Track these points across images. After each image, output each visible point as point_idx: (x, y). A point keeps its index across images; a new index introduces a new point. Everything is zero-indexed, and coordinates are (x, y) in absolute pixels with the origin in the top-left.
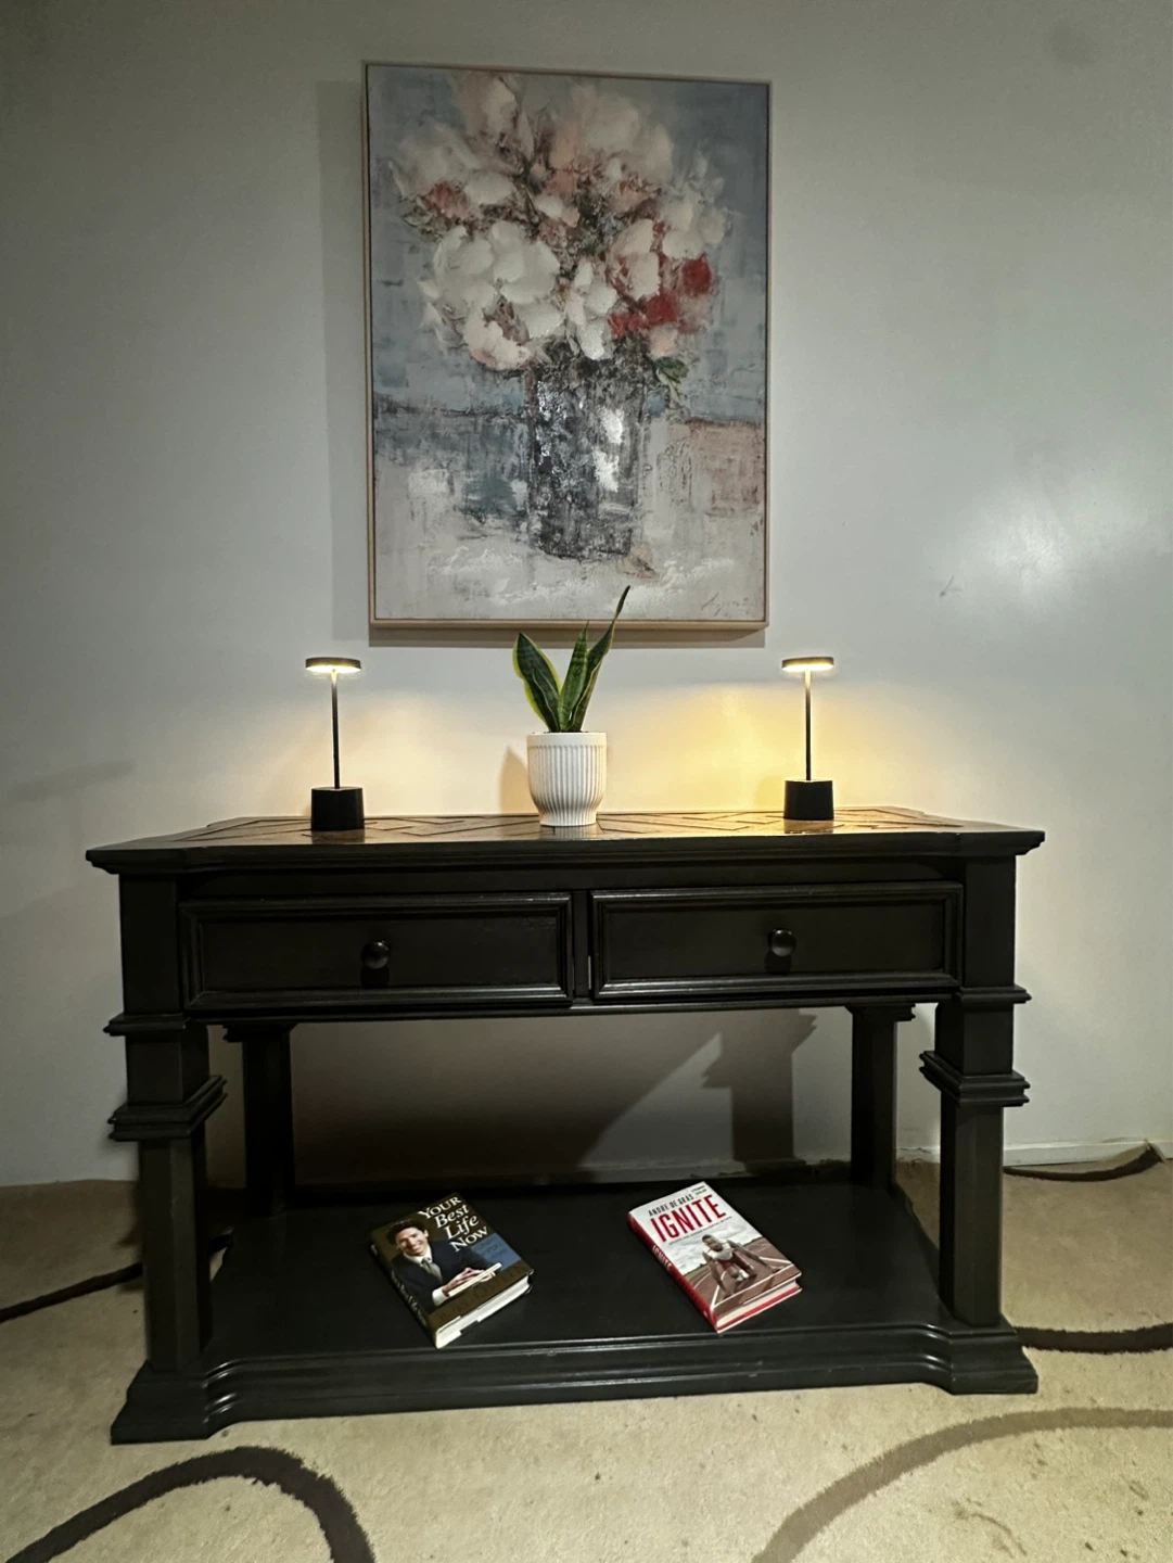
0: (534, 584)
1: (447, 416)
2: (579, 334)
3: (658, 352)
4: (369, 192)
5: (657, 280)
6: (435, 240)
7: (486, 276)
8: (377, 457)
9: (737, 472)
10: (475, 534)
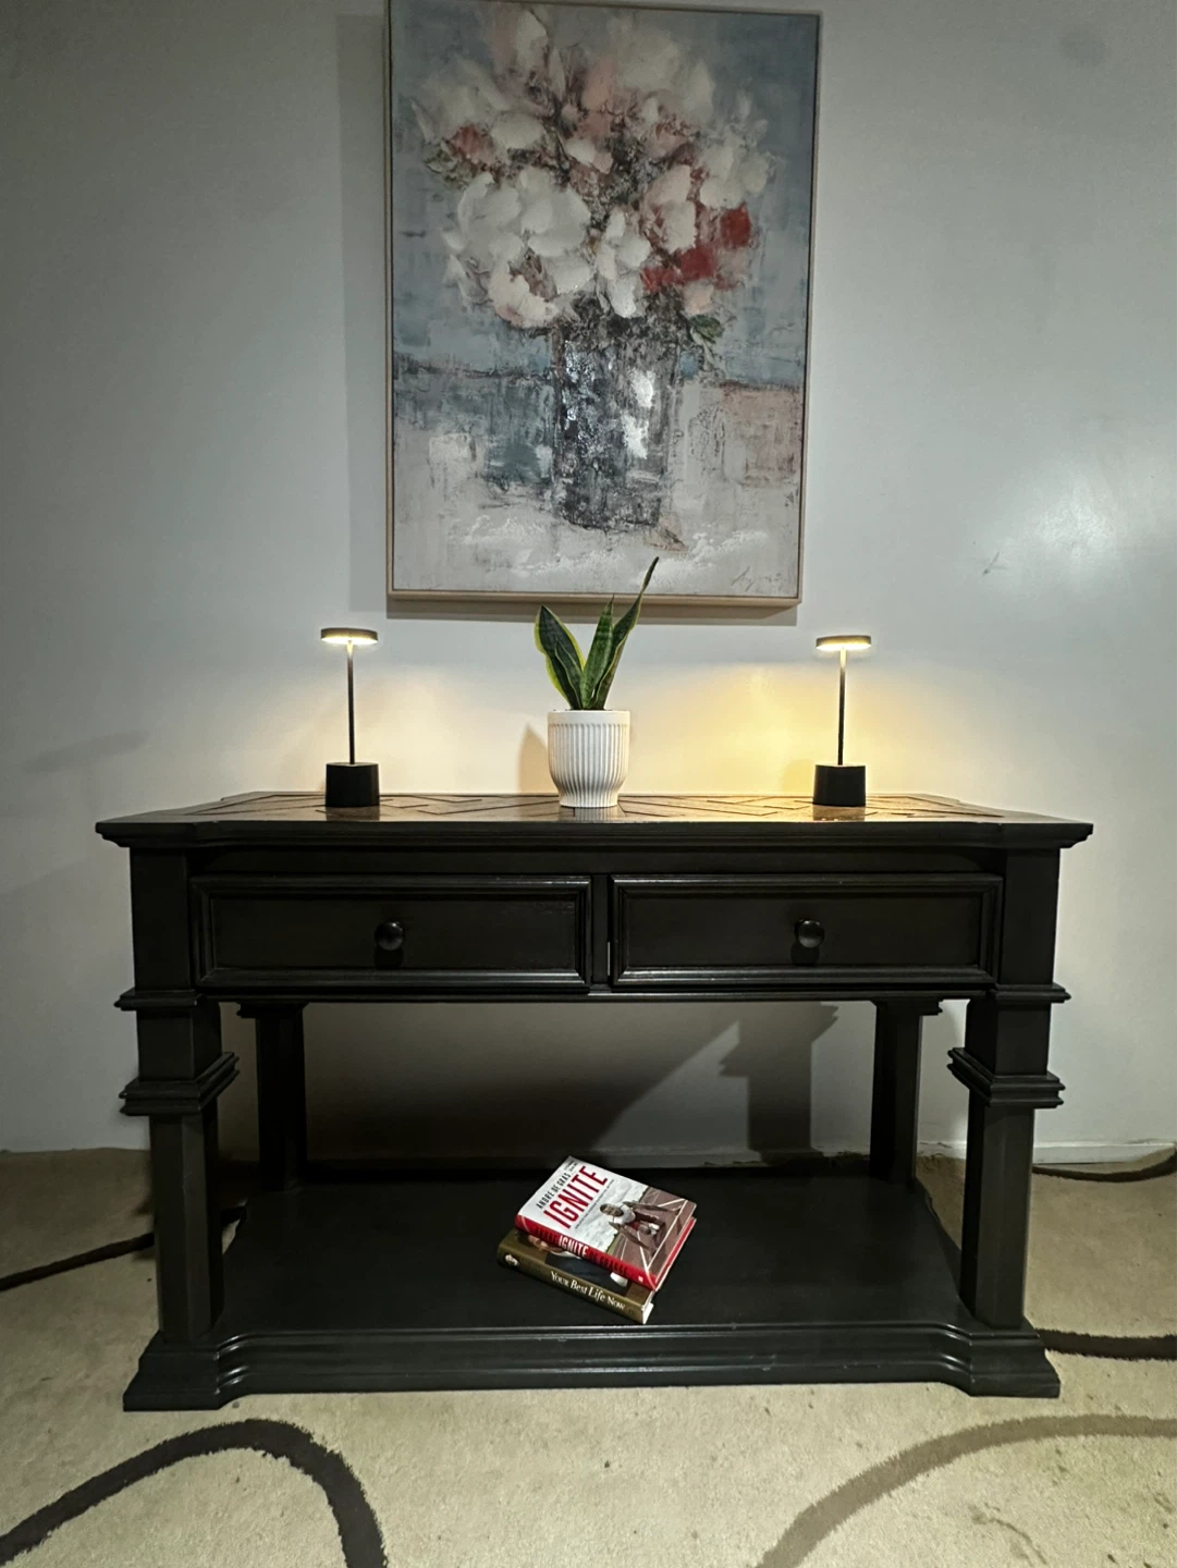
0: (558, 555)
1: (469, 377)
2: (610, 290)
3: (692, 310)
4: (391, 134)
5: (694, 231)
6: (459, 187)
7: (513, 226)
8: (397, 420)
9: (773, 439)
10: (498, 503)
